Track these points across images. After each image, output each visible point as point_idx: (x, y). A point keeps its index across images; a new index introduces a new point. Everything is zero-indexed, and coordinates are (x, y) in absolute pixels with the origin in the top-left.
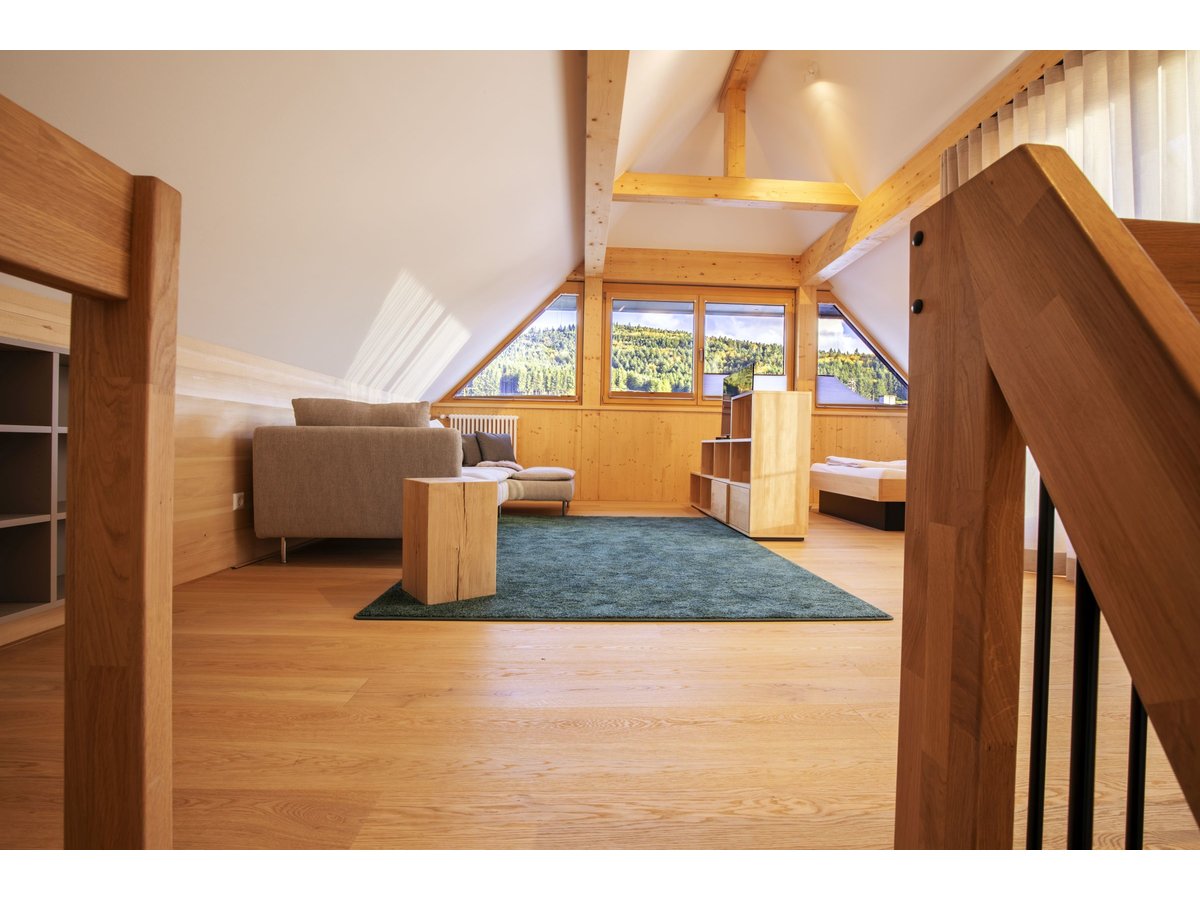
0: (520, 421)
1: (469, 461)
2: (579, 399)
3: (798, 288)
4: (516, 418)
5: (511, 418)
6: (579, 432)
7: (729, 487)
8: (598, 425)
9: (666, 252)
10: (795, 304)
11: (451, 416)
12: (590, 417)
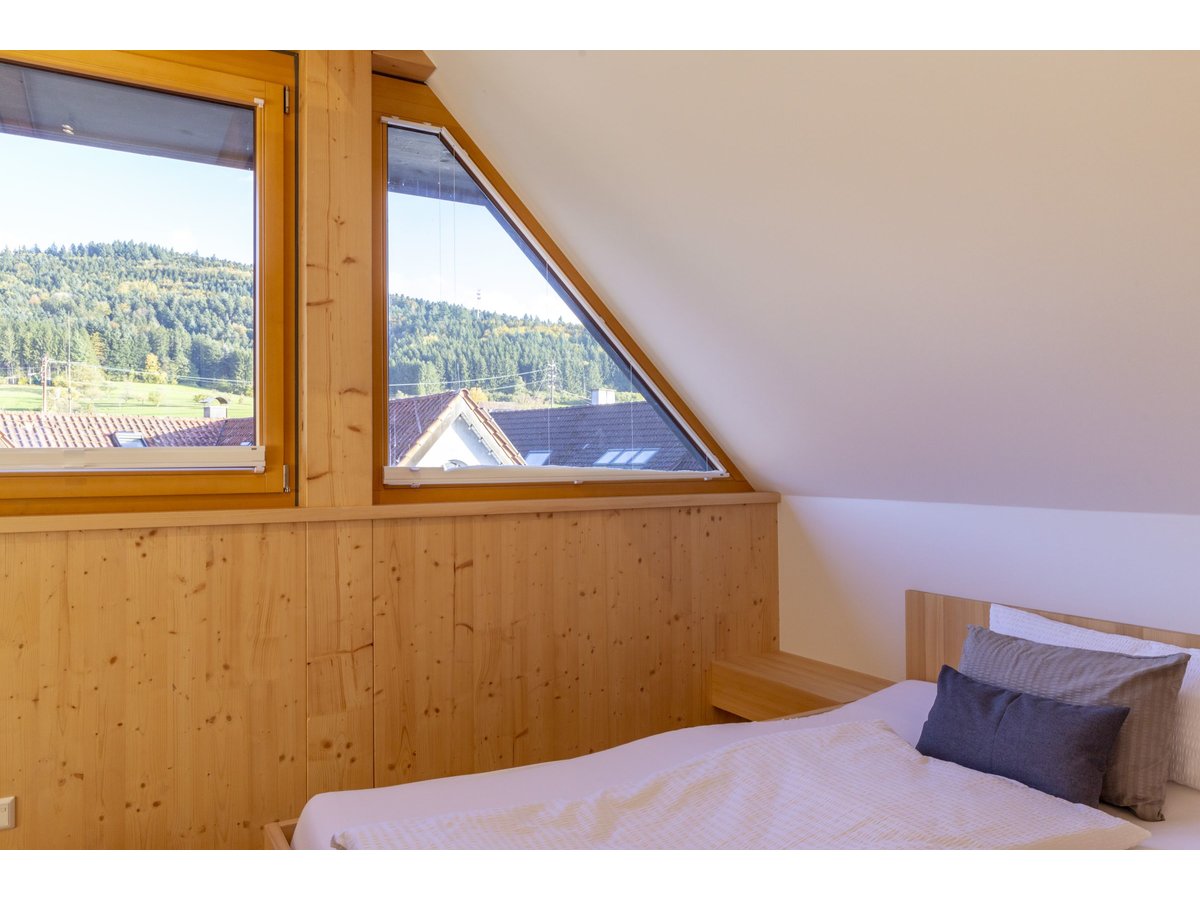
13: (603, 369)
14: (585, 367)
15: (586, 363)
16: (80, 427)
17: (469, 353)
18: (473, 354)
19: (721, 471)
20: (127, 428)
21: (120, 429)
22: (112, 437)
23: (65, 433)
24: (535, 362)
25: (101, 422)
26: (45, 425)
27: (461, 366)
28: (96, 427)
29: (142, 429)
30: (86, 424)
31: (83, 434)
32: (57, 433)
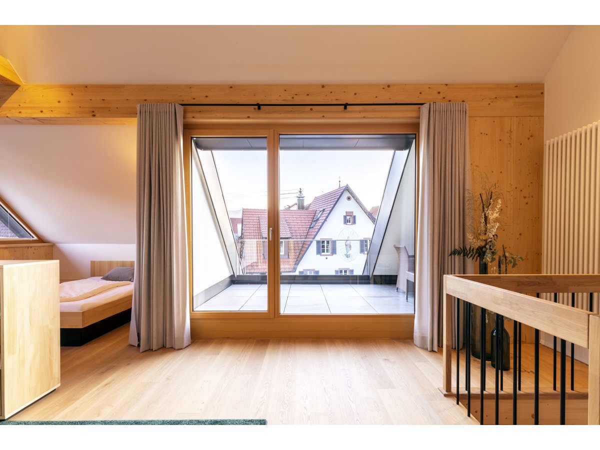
19: (35, 238)
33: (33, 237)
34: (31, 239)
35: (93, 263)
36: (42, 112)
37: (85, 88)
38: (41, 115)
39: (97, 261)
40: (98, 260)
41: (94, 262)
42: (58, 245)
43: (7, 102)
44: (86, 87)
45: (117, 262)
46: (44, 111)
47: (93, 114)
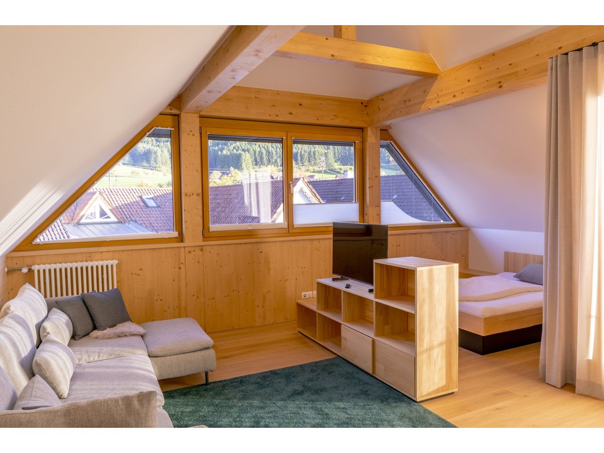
0: (118, 266)
1: (80, 332)
2: (181, 238)
3: (366, 128)
4: (115, 262)
5: (110, 263)
6: (183, 270)
7: (373, 341)
8: (201, 260)
9: (258, 91)
10: (363, 142)
11: (35, 268)
12: (193, 253)
13: (335, 154)
14: (325, 153)
15: (326, 151)
16: (127, 193)
17: (266, 147)
18: (268, 147)
20: (146, 193)
21: (143, 194)
22: (141, 197)
23: (122, 196)
24: (299, 151)
25: (135, 191)
26: (114, 193)
27: (262, 153)
28: (133, 193)
29: (152, 193)
30: (129, 192)
31: (129, 196)
32: (119, 196)
33: (451, 221)
34: (450, 223)
35: (507, 254)
36: (454, 96)
37: (493, 57)
38: (454, 100)
39: (511, 253)
40: (513, 251)
41: (508, 252)
42: (473, 229)
43: (430, 94)
44: (494, 55)
45: (535, 255)
46: (456, 94)
47: (500, 85)
